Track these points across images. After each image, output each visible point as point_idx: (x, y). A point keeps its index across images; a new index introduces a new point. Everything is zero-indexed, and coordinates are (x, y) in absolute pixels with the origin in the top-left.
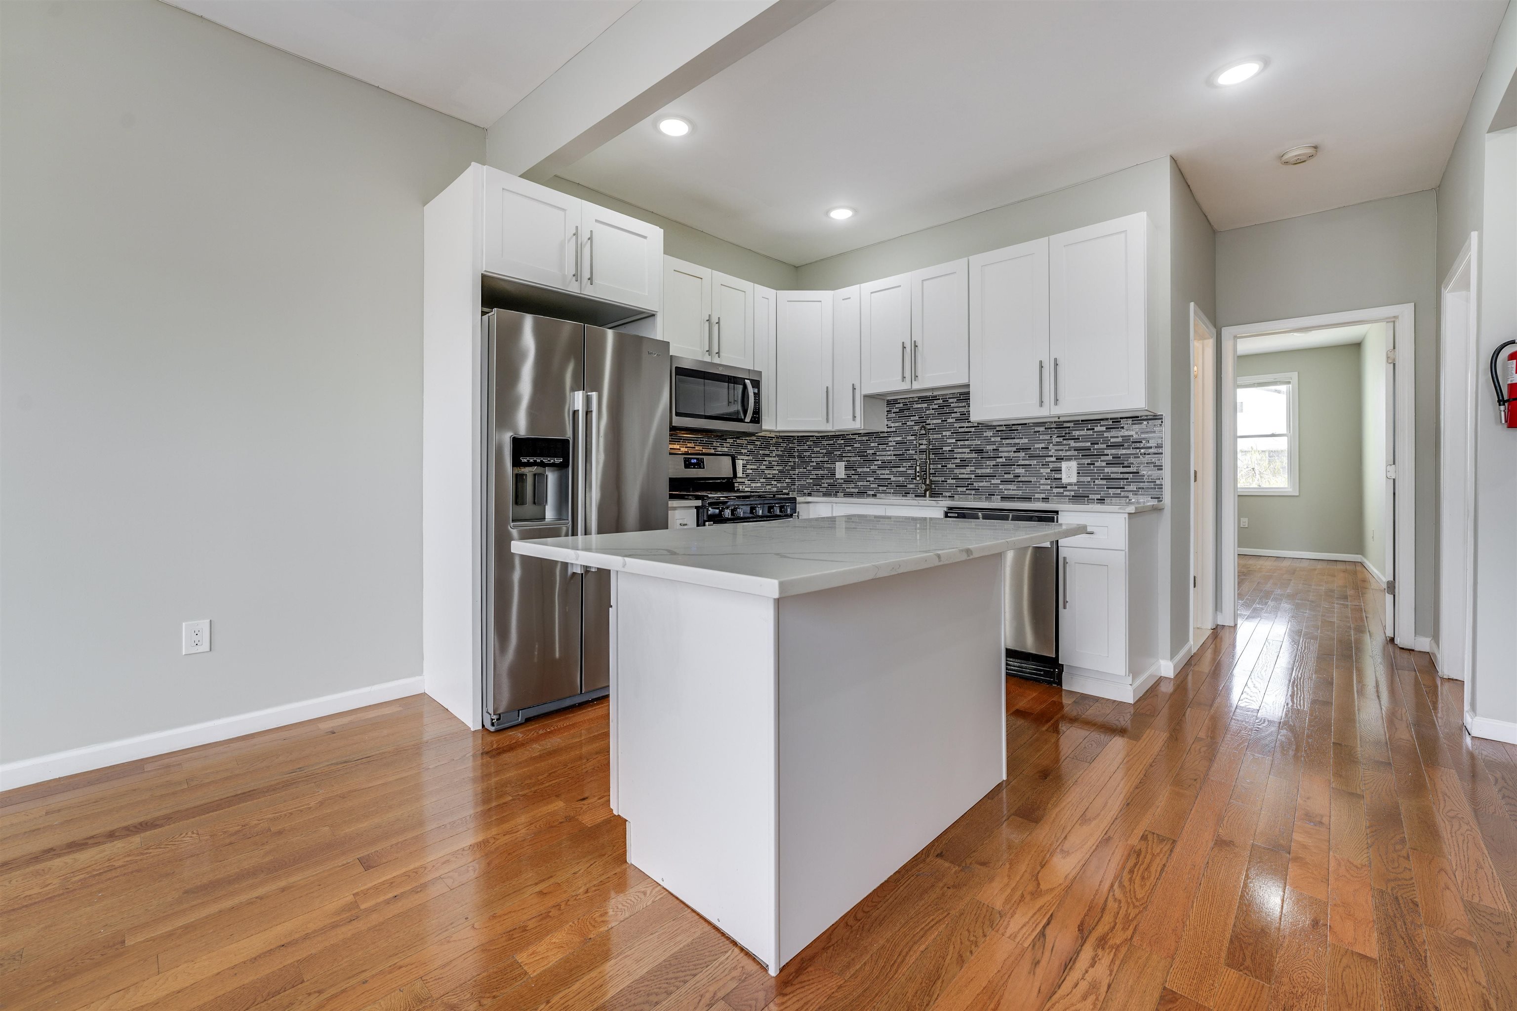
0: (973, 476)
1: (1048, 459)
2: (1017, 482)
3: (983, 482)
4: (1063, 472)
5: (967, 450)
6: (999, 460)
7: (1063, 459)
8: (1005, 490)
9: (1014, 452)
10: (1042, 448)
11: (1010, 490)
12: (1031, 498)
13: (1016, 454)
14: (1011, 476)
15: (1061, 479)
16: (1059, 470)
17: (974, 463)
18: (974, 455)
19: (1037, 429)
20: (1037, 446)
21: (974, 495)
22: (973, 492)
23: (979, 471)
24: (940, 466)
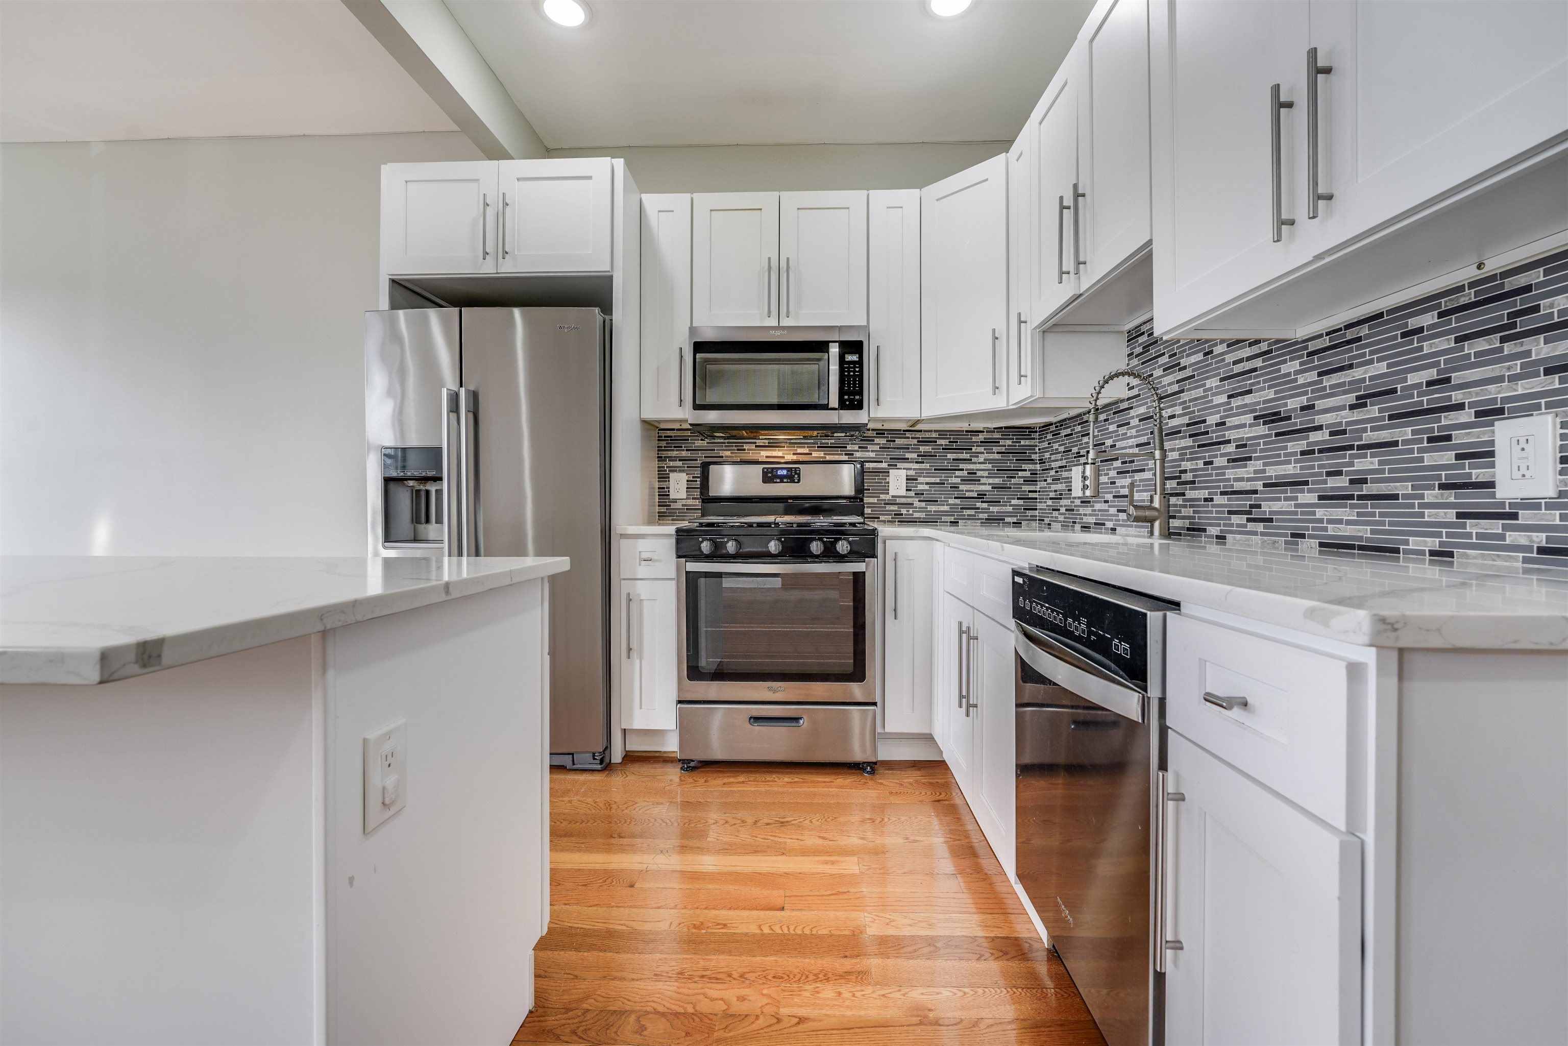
0: (1259, 485)
1: (1447, 419)
2: (1360, 497)
3: (1279, 499)
4: (1498, 459)
5: (1248, 419)
6: (1315, 437)
7: (1501, 411)
8: (1330, 521)
9: (1352, 407)
10: (1430, 383)
11: (1340, 521)
12: (1397, 551)
13: (1357, 415)
14: (1341, 482)
15: (1491, 485)
16: (1486, 454)
17: (1262, 451)
18: (1262, 430)
19: (1413, 323)
20: (1413, 379)
21: (1263, 534)
22: (1260, 527)
23: (1273, 472)
24: (1200, 464)
